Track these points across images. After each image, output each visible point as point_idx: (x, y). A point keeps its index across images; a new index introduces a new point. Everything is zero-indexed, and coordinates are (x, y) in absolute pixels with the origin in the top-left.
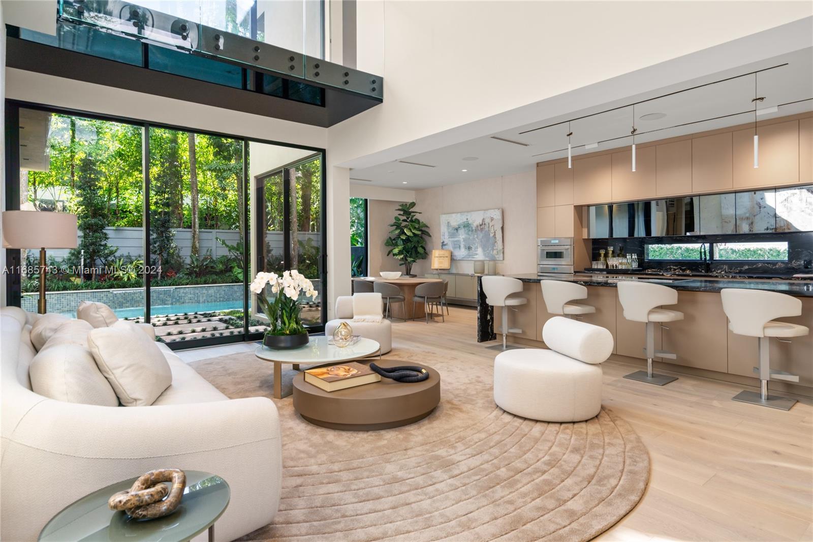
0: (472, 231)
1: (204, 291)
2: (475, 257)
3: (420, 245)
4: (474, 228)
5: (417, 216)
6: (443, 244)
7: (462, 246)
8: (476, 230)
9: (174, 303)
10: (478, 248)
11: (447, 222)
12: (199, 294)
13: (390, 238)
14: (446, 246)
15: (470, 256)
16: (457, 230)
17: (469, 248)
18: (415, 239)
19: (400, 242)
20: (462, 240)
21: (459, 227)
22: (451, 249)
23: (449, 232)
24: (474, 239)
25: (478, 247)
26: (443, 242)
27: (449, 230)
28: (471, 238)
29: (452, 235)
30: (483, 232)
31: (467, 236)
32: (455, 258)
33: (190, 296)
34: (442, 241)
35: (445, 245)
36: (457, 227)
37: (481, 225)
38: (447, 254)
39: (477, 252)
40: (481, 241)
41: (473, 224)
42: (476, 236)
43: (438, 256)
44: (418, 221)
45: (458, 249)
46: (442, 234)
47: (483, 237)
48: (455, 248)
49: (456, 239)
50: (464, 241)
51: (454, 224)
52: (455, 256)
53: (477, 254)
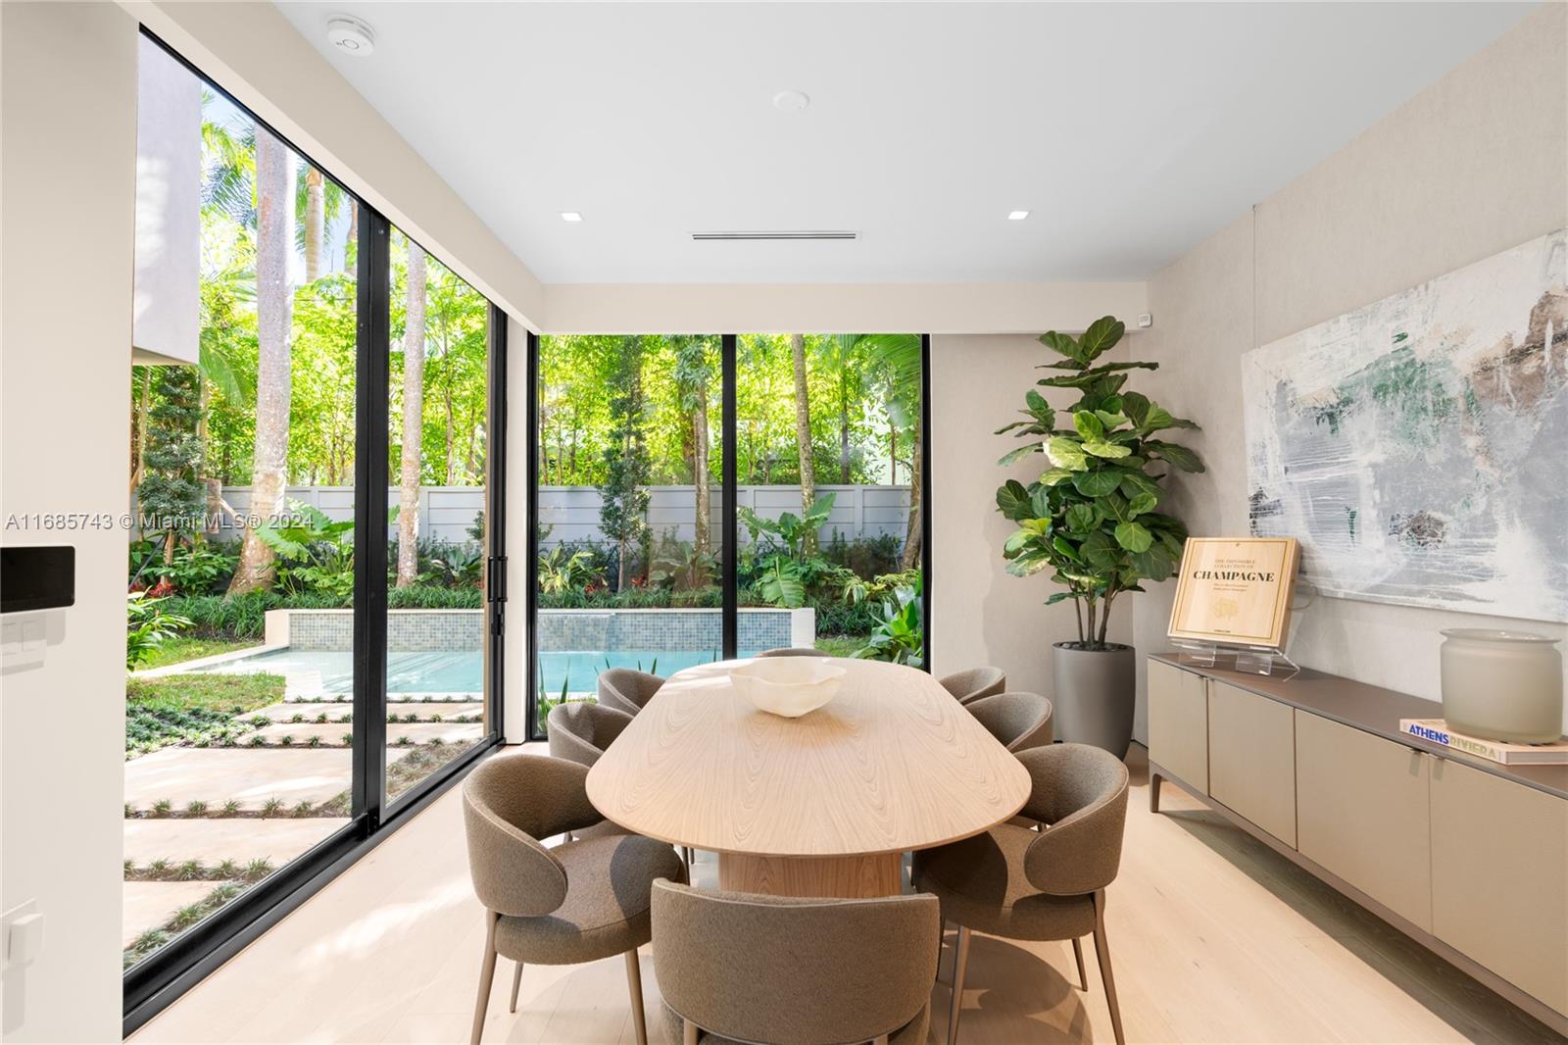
0: (1443, 409)
1: (676, 624)
2: (1468, 588)
3: (1132, 514)
4: (1455, 390)
5: (1136, 382)
6: (1260, 508)
7: (1368, 514)
8: (1471, 400)
9: (613, 647)
10: (1491, 528)
11: (1273, 388)
12: (665, 629)
13: (1013, 485)
14: (1275, 519)
15: (1427, 579)
16: (1331, 416)
17: (1421, 530)
18: (1105, 485)
19: (1040, 501)
20: (1367, 478)
21: (1347, 402)
22: (1305, 537)
23: (1287, 441)
24: (1458, 464)
25: (1500, 519)
26: (1257, 497)
27: (1289, 427)
28: (1435, 457)
29: (1303, 455)
30: (1547, 405)
31: (1405, 447)
32: (1324, 585)
33: (646, 633)
34: (1252, 493)
35: (1268, 510)
36: (1334, 401)
37: (1518, 356)
38: (1274, 560)
39: (1484, 560)
40: (1527, 480)
41: (1446, 363)
42: (1472, 442)
43: (1210, 568)
44: (1137, 405)
45: (1344, 534)
46: (1250, 451)
47: (1540, 438)
48: (1321, 525)
49: (1327, 475)
50: (1380, 482)
51: (1315, 385)
52: (1328, 574)
53: (1484, 575)
